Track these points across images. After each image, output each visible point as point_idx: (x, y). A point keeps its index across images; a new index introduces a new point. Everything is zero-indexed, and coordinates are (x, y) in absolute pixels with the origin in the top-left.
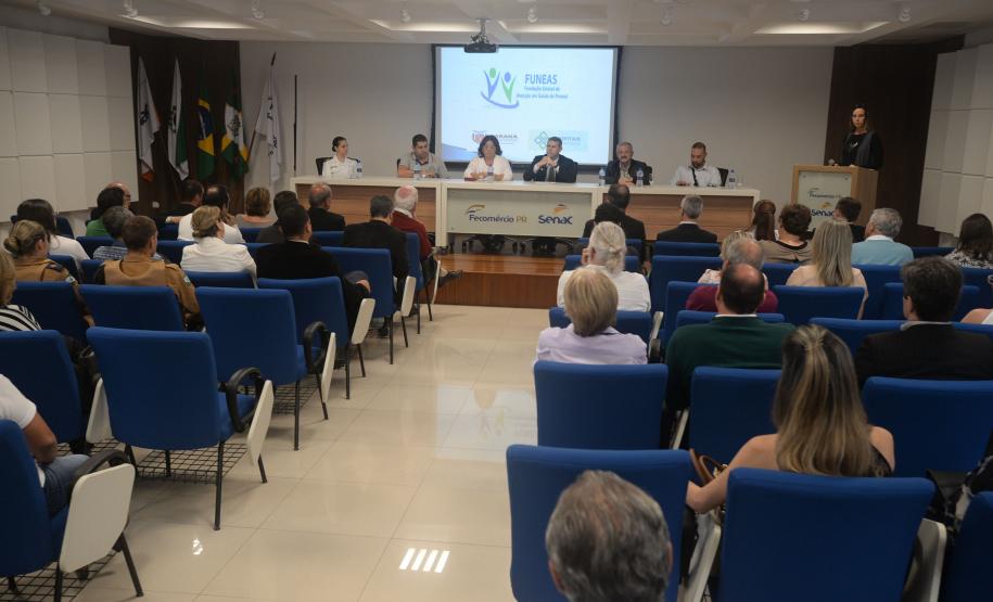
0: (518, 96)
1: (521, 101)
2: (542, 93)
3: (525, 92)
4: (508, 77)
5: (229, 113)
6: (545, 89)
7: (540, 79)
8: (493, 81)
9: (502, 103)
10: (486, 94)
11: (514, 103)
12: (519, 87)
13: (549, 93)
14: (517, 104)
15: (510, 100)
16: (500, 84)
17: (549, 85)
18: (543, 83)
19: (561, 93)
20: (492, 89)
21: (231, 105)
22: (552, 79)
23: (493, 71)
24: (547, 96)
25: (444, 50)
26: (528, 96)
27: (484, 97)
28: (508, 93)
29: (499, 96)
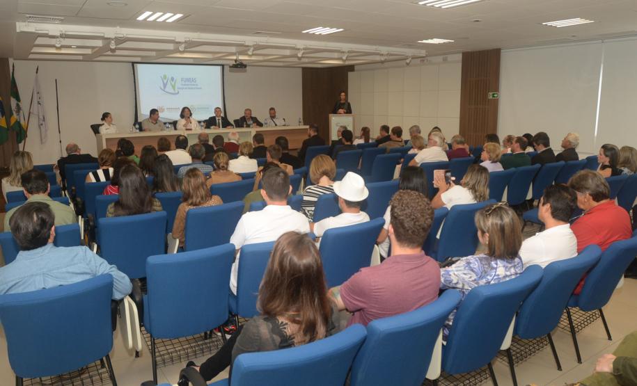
0: (179, 88)
1: (181, 91)
2: (190, 86)
3: (181, 86)
4: (172, 79)
5: (13, 102)
6: (191, 85)
7: (188, 80)
8: (165, 81)
9: (170, 92)
10: (163, 88)
11: (177, 92)
12: (178, 85)
13: (193, 87)
14: (178, 93)
15: (174, 90)
16: (169, 83)
17: (193, 83)
18: (190, 82)
19: (199, 87)
20: (165, 85)
21: (14, 97)
22: (194, 80)
23: (165, 77)
24: (192, 88)
25: (139, 65)
26: (183, 88)
27: (161, 88)
28: (174, 87)
29: (169, 88)
